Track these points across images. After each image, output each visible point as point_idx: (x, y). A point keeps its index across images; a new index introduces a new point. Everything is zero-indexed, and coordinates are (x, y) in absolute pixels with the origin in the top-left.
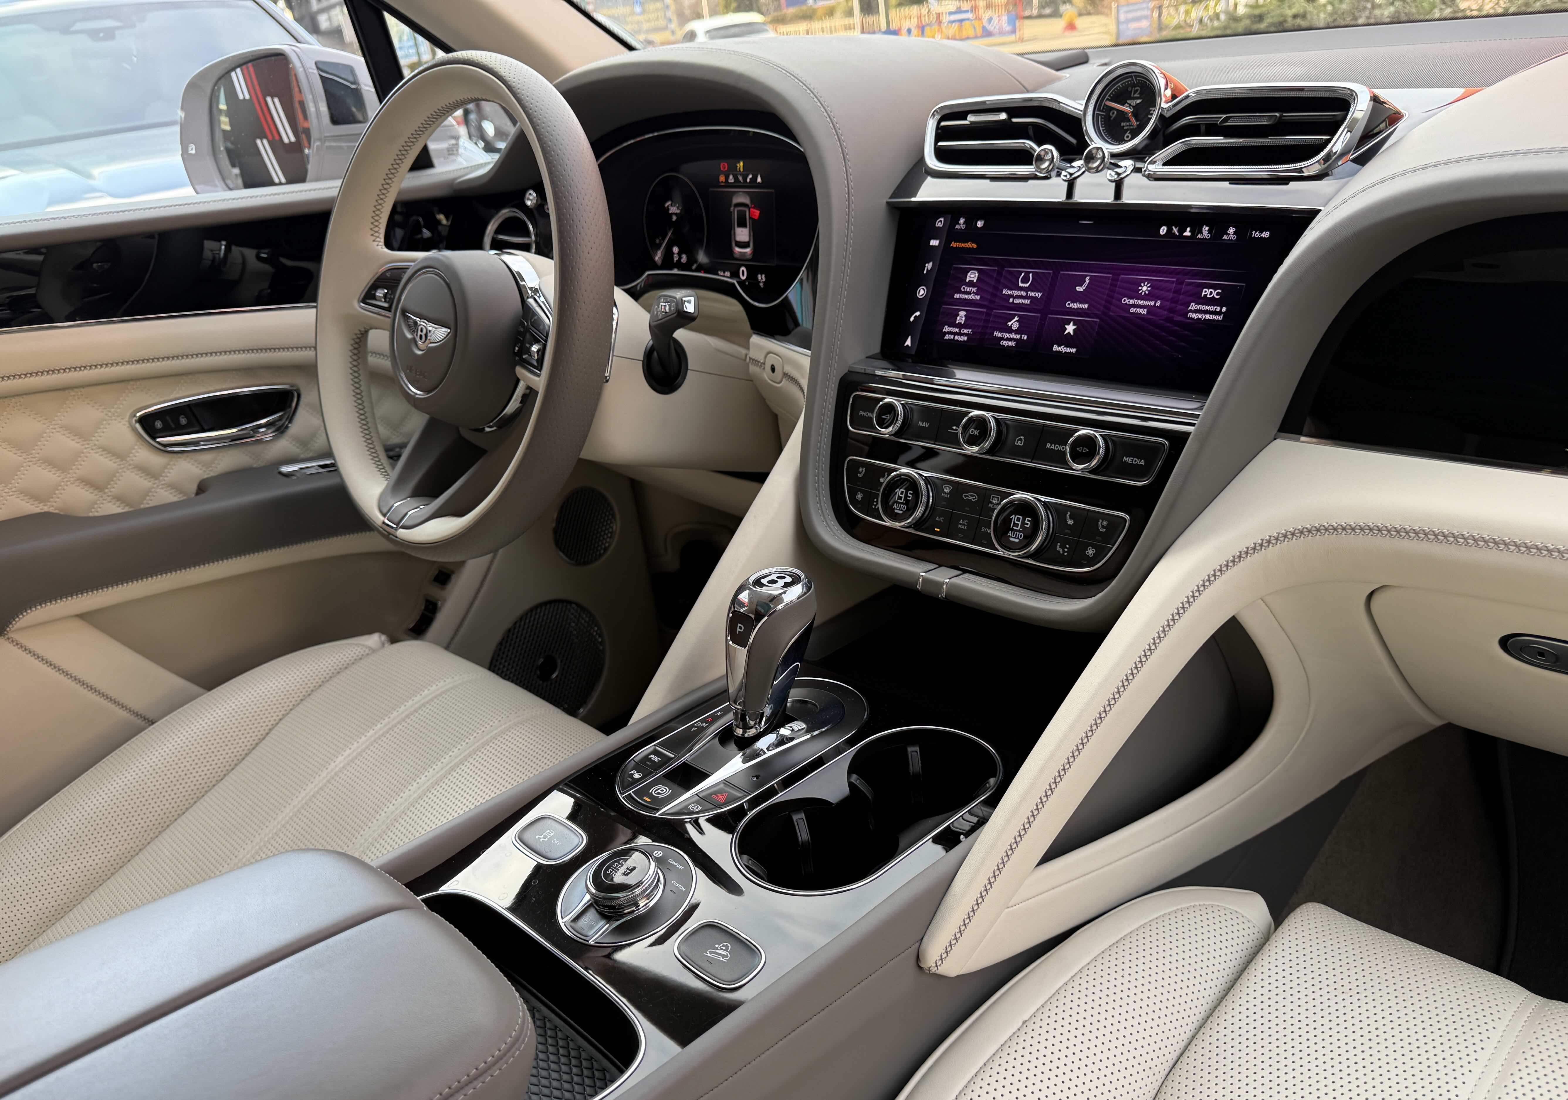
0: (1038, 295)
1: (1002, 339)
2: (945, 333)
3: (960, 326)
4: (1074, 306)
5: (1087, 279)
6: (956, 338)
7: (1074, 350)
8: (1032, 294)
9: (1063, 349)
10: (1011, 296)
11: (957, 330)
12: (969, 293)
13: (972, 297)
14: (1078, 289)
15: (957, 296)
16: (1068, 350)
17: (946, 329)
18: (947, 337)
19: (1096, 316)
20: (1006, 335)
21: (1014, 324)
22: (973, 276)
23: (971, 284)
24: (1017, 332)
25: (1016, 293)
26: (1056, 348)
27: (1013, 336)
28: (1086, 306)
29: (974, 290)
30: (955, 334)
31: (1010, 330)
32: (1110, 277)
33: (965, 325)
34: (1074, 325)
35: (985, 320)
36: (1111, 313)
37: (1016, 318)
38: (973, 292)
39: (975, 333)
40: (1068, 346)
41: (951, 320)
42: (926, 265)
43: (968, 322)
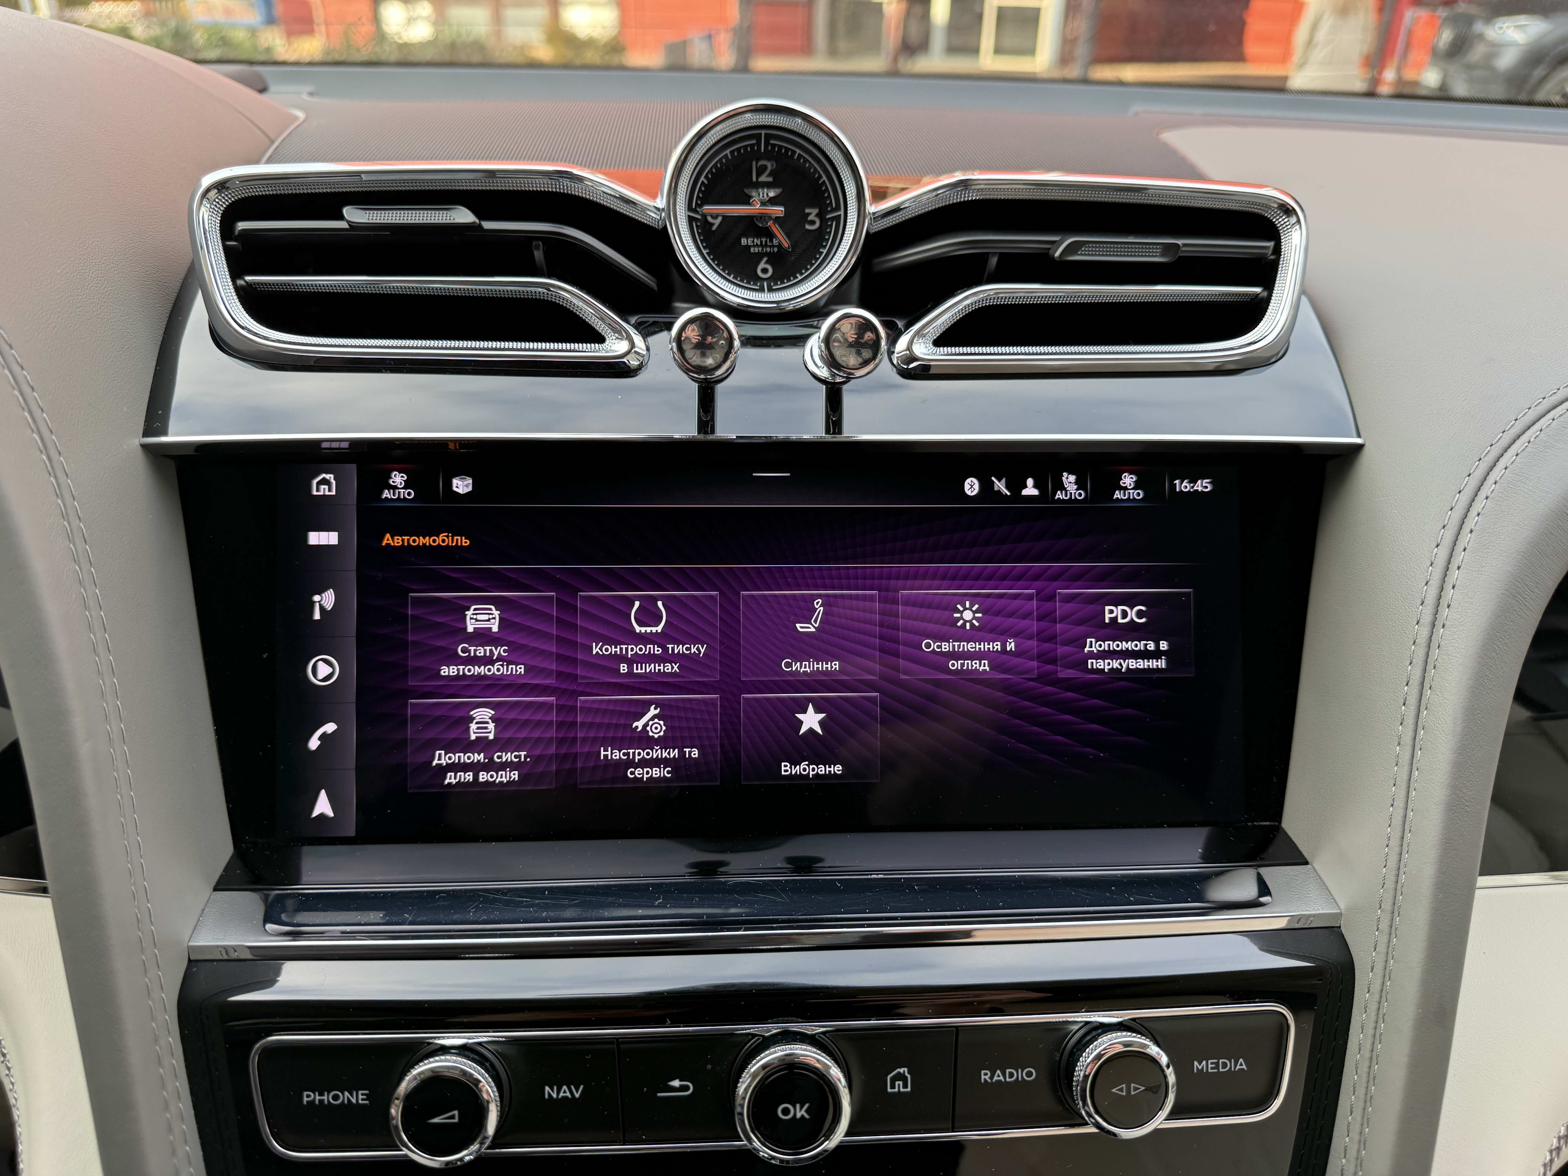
0: (698, 649)
1: (630, 763)
2: (443, 770)
3: (482, 744)
4: (806, 667)
5: (818, 604)
6: (484, 777)
7: (837, 769)
8: (680, 649)
9: (805, 768)
10: (621, 658)
11: (479, 757)
12: (486, 661)
13: (496, 669)
14: (800, 627)
15: (448, 671)
16: (822, 770)
17: (441, 758)
18: (452, 778)
19: (870, 686)
20: (639, 754)
21: (651, 724)
22: (482, 616)
23: (483, 637)
24: (663, 742)
25: (630, 649)
26: (786, 769)
27: (657, 753)
28: (835, 665)
29: (500, 651)
30: (475, 768)
31: (644, 740)
32: (872, 596)
33: (501, 743)
34: (818, 710)
35: (560, 725)
36: (903, 677)
37: (653, 711)
38: (500, 658)
39: (537, 760)
40: (816, 761)
41: (452, 735)
42: (317, 598)
43: (507, 735)
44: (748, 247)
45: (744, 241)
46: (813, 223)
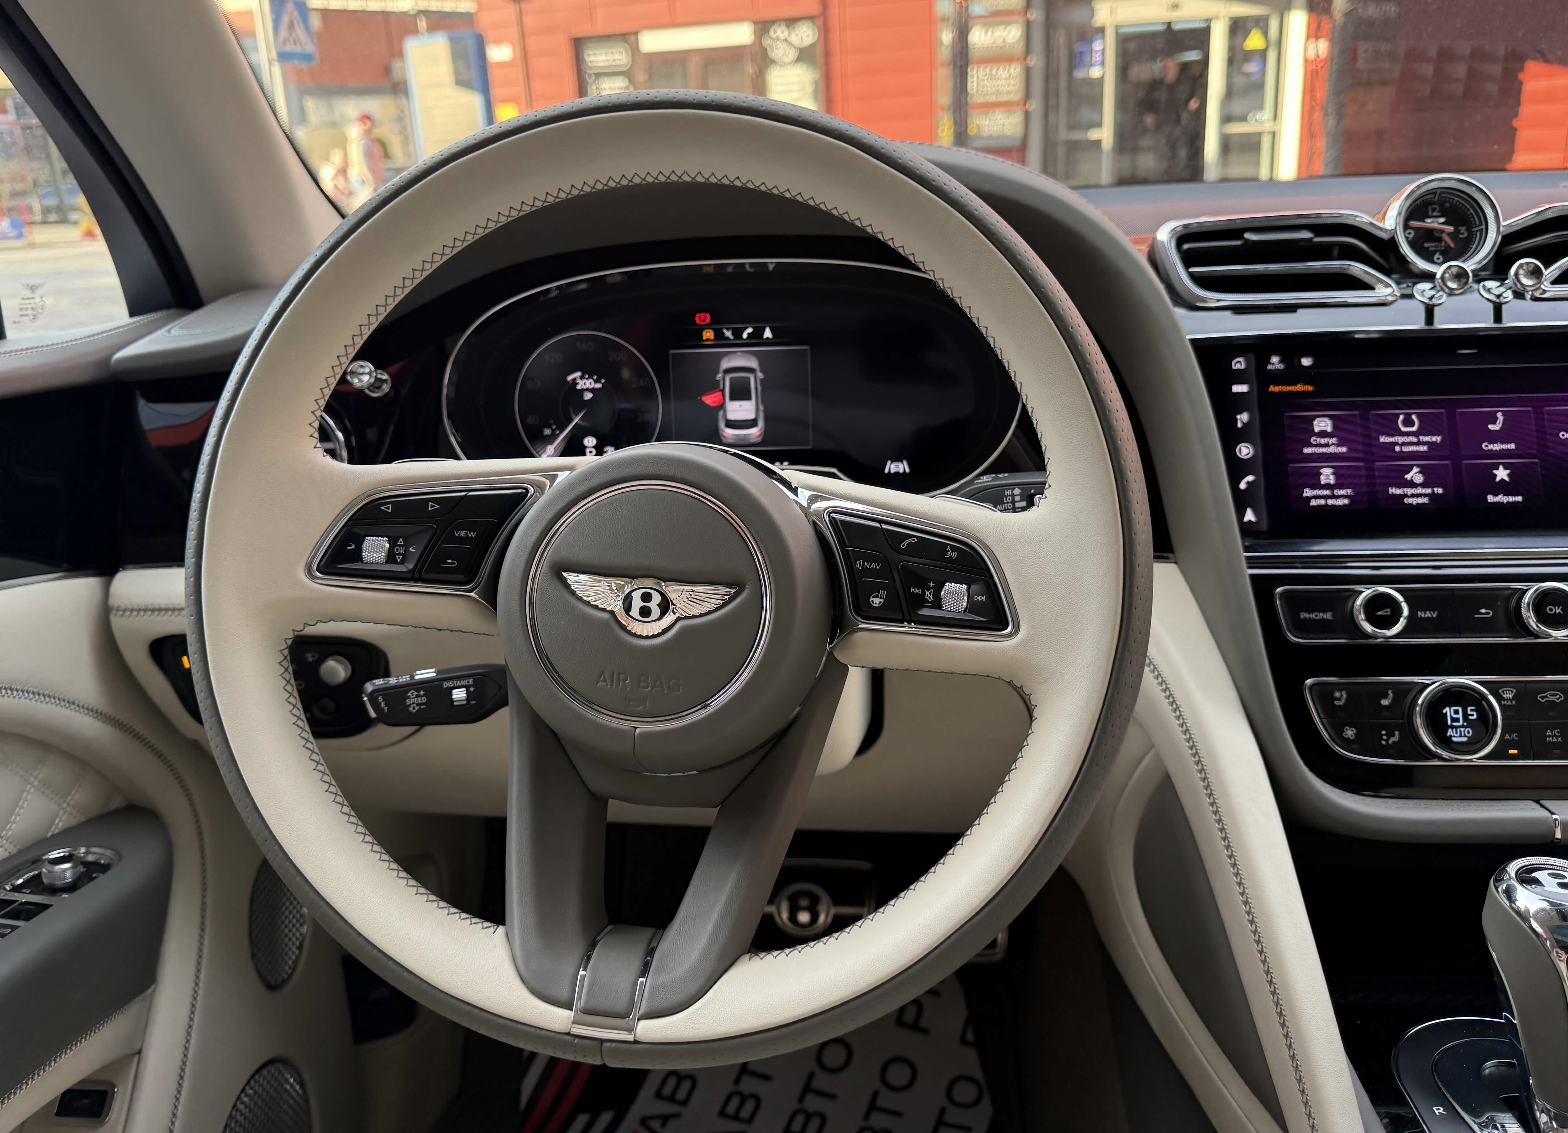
0: (1437, 439)
1: (1406, 496)
2: (1309, 499)
3: (1327, 486)
4: (1496, 447)
5: (1499, 415)
6: (1330, 502)
7: (1519, 499)
8: (1427, 439)
9: (1501, 498)
10: (1396, 444)
11: (1327, 492)
12: (1327, 445)
13: (1332, 450)
14: (1491, 427)
15: (1307, 450)
16: (1511, 499)
17: (1308, 493)
18: (1314, 503)
19: (1534, 457)
20: (1410, 491)
21: (1415, 475)
22: (1322, 424)
23: (1323, 434)
24: (1423, 485)
25: (1401, 439)
26: (1491, 498)
27: (1420, 490)
28: (1512, 446)
29: (1334, 440)
30: (1326, 497)
31: (1412, 484)
32: (1529, 411)
33: (1338, 485)
34: (1506, 468)
35: (1367, 477)
36: (1551, 451)
37: (1415, 470)
38: (1333, 444)
39: (1357, 493)
40: (1507, 494)
41: (1313, 481)
42: (1238, 417)
43: (1340, 481)
44: (1428, 248)
45: (1426, 245)
46: (1463, 234)
